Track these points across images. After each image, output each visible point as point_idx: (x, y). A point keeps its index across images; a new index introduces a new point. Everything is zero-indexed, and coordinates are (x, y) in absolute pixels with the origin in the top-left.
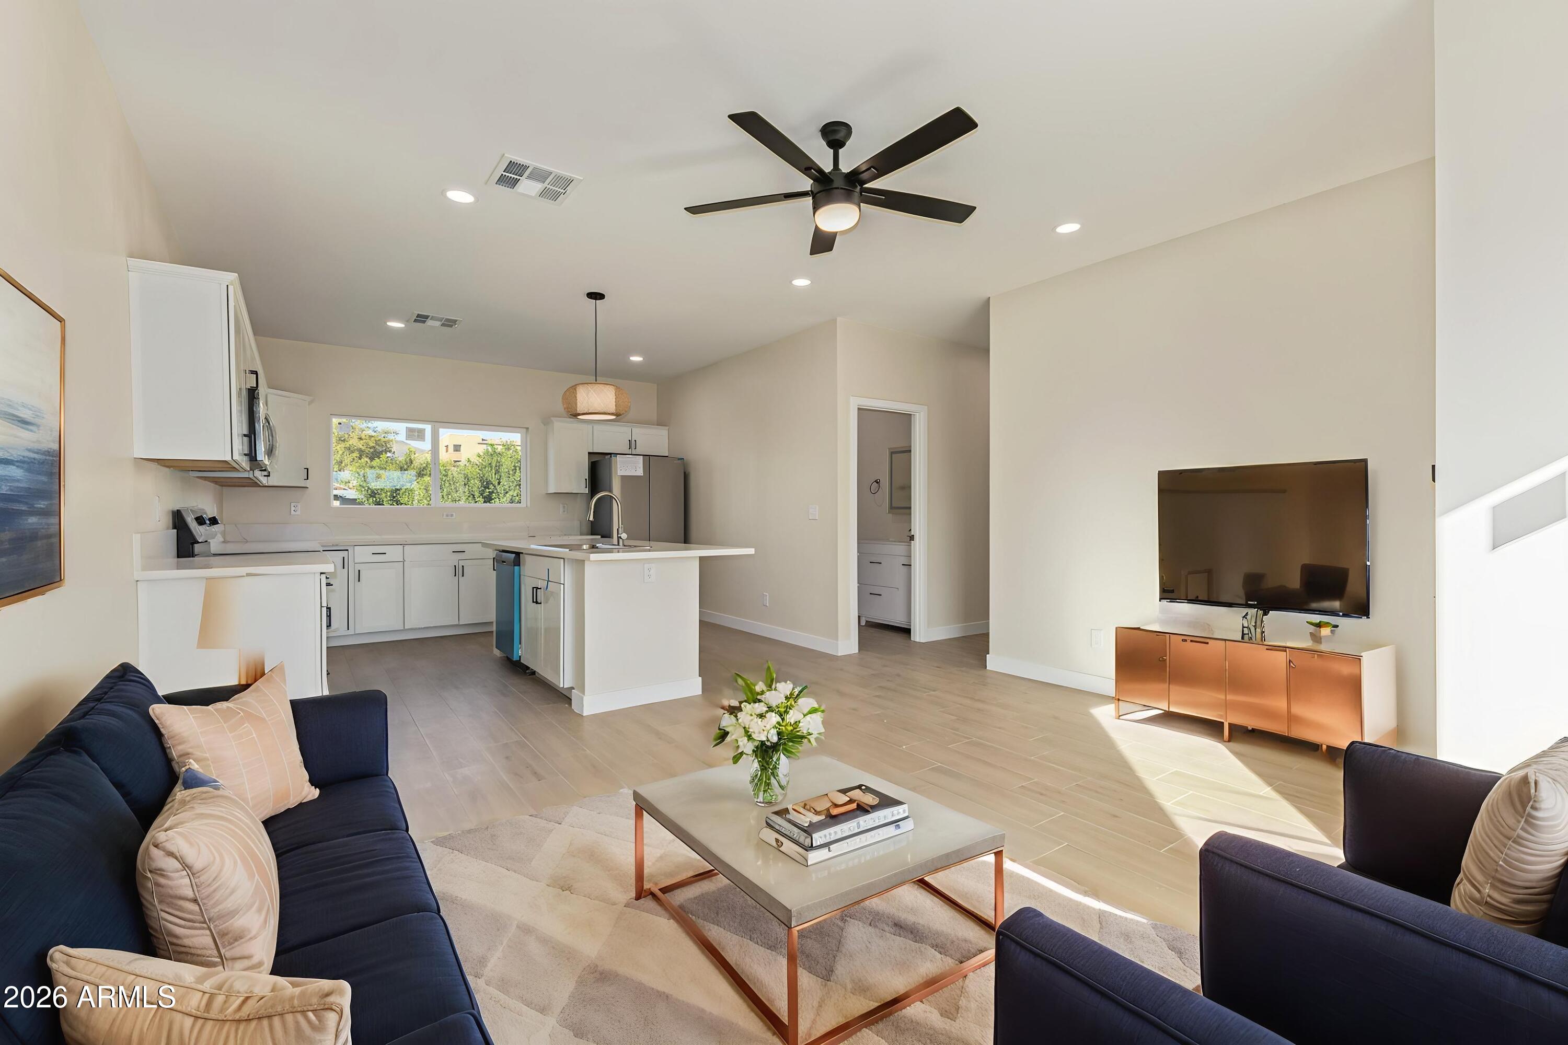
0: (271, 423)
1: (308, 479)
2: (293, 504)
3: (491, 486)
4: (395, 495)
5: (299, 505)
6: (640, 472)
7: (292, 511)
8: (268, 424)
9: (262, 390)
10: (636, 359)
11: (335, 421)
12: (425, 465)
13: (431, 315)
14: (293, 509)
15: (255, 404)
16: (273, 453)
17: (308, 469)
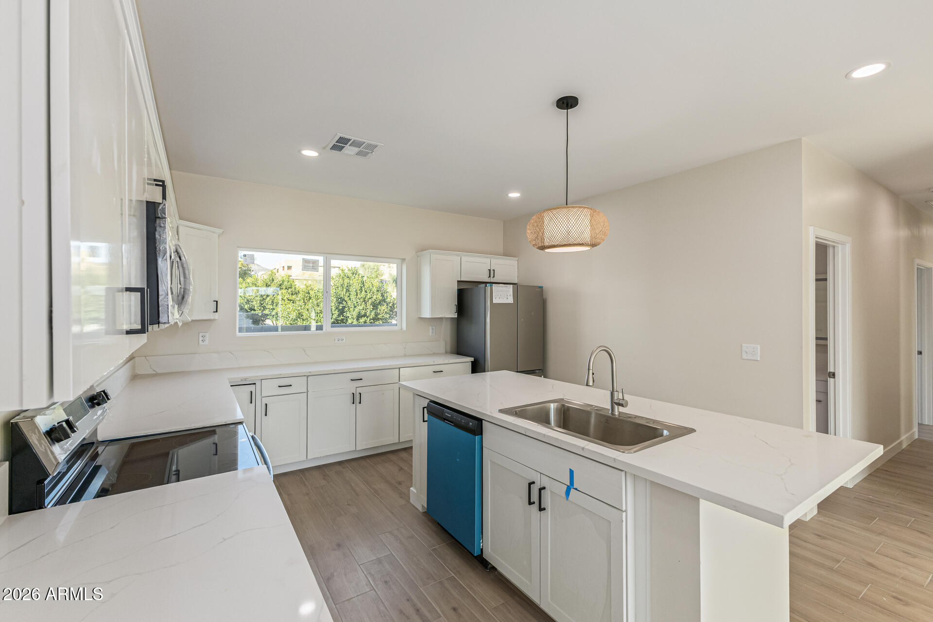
0: (183, 258)
1: (217, 312)
2: (201, 334)
3: (344, 302)
4: (262, 302)
5: (207, 335)
6: (510, 300)
7: (200, 342)
8: (179, 260)
9: (170, 207)
10: (514, 195)
11: (241, 253)
12: (281, 282)
13: (353, 138)
14: (201, 339)
15: (158, 229)
16: (185, 299)
17: (217, 302)
